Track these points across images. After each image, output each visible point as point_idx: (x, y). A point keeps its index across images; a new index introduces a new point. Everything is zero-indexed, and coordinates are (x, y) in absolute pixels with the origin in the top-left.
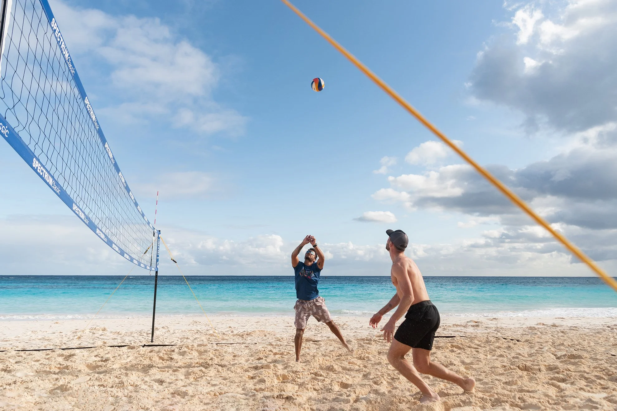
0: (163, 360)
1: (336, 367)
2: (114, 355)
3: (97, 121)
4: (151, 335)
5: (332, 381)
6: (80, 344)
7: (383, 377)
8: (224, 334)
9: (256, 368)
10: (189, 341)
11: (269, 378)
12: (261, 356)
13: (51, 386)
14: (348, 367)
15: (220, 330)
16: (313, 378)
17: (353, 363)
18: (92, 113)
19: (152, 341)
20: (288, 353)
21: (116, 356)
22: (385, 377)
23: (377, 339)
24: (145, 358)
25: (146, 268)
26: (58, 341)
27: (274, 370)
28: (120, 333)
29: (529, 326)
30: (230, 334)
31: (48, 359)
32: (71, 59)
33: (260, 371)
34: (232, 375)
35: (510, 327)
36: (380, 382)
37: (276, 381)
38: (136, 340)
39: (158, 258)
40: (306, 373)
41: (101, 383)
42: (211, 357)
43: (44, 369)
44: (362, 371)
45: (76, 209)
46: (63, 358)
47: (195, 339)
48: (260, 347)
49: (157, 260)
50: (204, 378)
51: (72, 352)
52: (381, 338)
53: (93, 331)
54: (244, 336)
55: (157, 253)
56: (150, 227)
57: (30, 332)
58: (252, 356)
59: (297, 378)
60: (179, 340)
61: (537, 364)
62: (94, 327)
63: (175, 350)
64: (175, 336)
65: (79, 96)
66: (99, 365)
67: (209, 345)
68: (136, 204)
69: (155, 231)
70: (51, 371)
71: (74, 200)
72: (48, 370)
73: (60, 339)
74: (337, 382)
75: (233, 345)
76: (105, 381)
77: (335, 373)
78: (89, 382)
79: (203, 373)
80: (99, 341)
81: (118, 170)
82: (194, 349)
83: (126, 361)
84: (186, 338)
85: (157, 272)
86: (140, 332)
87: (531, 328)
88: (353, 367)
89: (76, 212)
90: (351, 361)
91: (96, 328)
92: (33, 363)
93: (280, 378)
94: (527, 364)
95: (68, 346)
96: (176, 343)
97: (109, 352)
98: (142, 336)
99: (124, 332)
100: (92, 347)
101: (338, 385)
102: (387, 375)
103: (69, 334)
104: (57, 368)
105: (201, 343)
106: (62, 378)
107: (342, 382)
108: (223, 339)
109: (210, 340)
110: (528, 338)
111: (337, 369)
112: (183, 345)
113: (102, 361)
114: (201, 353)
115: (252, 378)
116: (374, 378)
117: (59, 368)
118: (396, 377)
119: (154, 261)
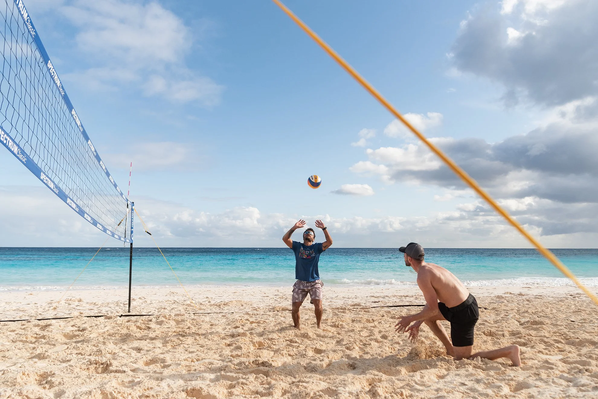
0: (141, 329)
1: (310, 334)
2: (91, 325)
3: (62, 87)
4: (128, 306)
5: (306, 347)
6: (56, 315)
7: (355, 343)
8: (201, 304)
9: (233, 336)
10: (166, 311)
11: (245, 345)
12: (238, 324)
13: (28, 354)
14: (322, 334)
15: (197, 300)
16: (288, 345)
17: (327, 330)
18: (56, 77)
19: (129, 312)
20: (265, 322)
21: (93, 326)
22: (357, 343)
23: (351, 308)
24: (123, 327)
25: (120, 239)
26: (33, 312)
27: (250, 337)
28: (96, 304)
29: (497, 295)
30: (207, 304)
31: (24, 329)
32: (30, 19)
33: (236, 338)
34: (209, 343)
35: (479, 296)
36: (353, 347)
37: (252, 348)
38: (112, 311)
39: (132, 230)
40: (281, 340)
41: (78, 352)
42: (188, 326)
43: (20, 339)
44: (336, 338)
45: (45, 178)
46: (39, 328)
47: (172, 309)
48: (237, 316)
49: (132, 232)
50: (182, 346)
51: (48, 322)
52: (355, 307)
53: (68, 302)
54: (221, 306)
55: (131, 225)
56: (124, 198)
57: (4, 304)
58: (229, 324)
59: (272, 345)
60: (157, 310)
61: (501, 329)
62: (70, 298)
63: (153, 320)
64: (152, 307)
65: (41, 60)
66: (76, 334)
67: (186, 315)
68: (108, 174)
69: (129, 203)
70: (28, 340)
71: (43, 169)
72: (24, 339)
73: (35, 310)
74: (311, 348)
75: (210, 314)
76: (82, 349)
77: (310, 340)
78: (67, 351)
79: (181, 341)
80: (76, 312)
81: (87, 138)
82: (171, 318)
83: (103, 331)
84: (163, 308)
85: (131, 244)
86: (117, 303)
87: (498, 297)
88: (327, 334)
89: (44, 181)
90: (325, 329)
91: (72, 299)
92: (9, 333)
93: (256, 345)
94: (492, 330)
95: (43, 317)
96: (153, 313)
97: (86, 322)
98: (119, 307)
99: (100, 303)
100: (68, 318)
101: (313, 351)
102: (359, 341)
103: (44, 305)
104: (33, 338)
105: (178, 313)
106: (40, 347)
107: (316, 348)
108: (200, 309)
109: (187, 310)
110: (495, 306)
111: (311, 337)
112: (160, 315)
113: (79, 330)
114: (178, 322)
115: (229, 345)
116: (347, 344)
117: (36, 338)
118: (368, 343)
119: (128, 232)
